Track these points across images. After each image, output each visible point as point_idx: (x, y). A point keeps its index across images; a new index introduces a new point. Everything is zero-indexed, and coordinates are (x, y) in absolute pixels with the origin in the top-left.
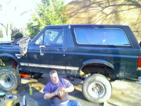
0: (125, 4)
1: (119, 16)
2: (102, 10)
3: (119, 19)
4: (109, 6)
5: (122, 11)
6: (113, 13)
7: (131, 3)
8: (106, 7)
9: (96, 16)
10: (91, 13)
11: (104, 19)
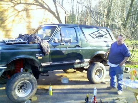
0: (33, 4)
1: (29, 14)
2: (14, 7)
3: (29, 17)
4: (21, 3)
5: (31, 10)
6: (24, 10)
7: (38, 4)
8: (18, 4)
9: (8, 11)
10: (3, 7)
11: (16, 16)
